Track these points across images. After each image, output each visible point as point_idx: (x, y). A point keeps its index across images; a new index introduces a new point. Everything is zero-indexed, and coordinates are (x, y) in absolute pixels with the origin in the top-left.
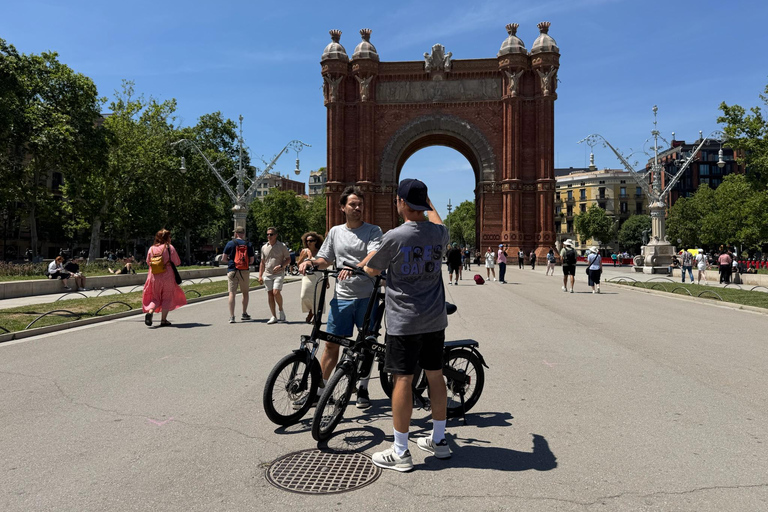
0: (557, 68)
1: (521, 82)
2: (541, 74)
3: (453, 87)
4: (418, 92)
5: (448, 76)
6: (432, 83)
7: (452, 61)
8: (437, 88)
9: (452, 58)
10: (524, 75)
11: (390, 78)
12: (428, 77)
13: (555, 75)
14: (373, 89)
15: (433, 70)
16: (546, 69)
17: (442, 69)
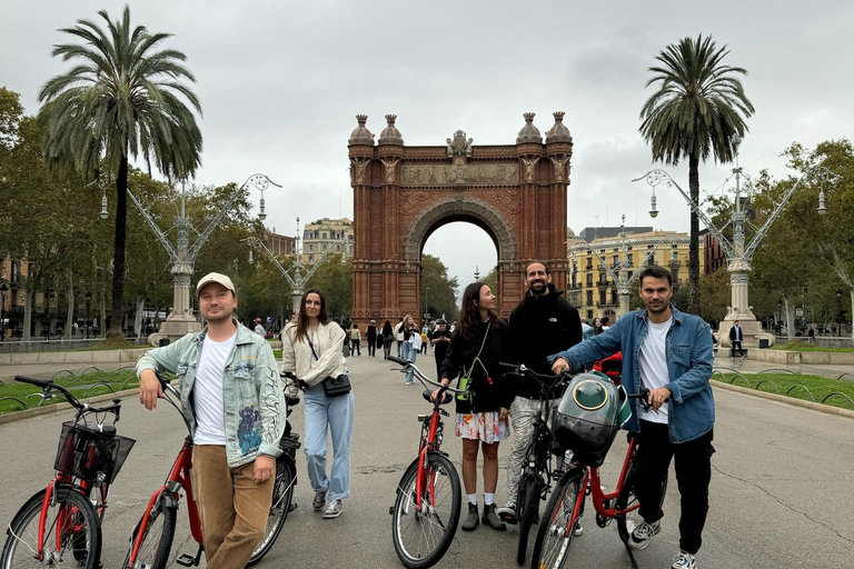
0: (570, 156)
1: (538, 167)
2: (555, 162)
3: (474, 170)
4: (440, 173)
5: (469, 161)
6: (454, 167)
7: (473, 147)
8: (458, 171)
9: (473, 144)
10: (540, 162)
11: (414, 161)
12: (449, 161)
13: (568, 162)
14: (398, 171)
15: (456, 154)
16: (560, 157)
17: (464, 154)
